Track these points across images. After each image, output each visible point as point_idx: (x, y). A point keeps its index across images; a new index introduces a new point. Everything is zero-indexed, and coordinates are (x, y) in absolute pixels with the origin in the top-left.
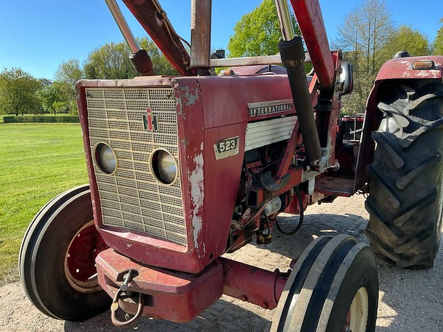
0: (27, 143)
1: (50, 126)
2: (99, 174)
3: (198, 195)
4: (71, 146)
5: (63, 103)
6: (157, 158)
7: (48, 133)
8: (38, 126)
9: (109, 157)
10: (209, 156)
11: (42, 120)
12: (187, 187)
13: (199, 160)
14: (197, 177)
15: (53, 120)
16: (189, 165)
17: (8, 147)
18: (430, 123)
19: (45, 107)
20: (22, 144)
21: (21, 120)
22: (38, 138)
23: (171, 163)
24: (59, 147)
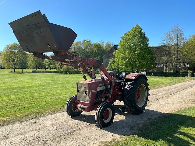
0: (44, 82)
1: (50, 75)
2: (79, 93)
3: (90, 96)
4: (59, 83)
5: (54, 65)
6: (86, 92)
7: (50, 78)
8: (45, 74)
9: (80, 91)
10: (92, 92)
11: (46, 72)
12: (89, 95)
13: (90, 92)
14: (90, 94)
15: (51, 72)
16: (89, 93)
17: (38, 83)
18: (132, 87)
19: (46, 66)
20: (42, 82)
21: (38, 72)
22: (47, 80)
23: (87, 92)
24: (56, 84)
